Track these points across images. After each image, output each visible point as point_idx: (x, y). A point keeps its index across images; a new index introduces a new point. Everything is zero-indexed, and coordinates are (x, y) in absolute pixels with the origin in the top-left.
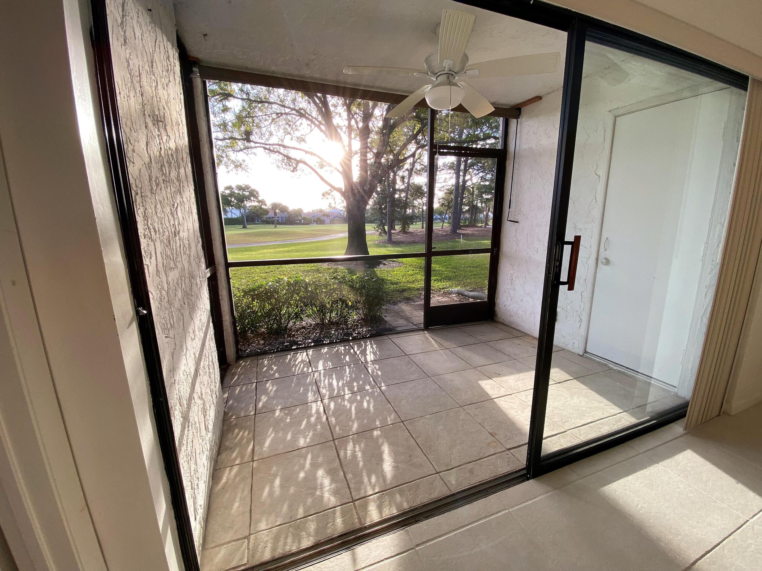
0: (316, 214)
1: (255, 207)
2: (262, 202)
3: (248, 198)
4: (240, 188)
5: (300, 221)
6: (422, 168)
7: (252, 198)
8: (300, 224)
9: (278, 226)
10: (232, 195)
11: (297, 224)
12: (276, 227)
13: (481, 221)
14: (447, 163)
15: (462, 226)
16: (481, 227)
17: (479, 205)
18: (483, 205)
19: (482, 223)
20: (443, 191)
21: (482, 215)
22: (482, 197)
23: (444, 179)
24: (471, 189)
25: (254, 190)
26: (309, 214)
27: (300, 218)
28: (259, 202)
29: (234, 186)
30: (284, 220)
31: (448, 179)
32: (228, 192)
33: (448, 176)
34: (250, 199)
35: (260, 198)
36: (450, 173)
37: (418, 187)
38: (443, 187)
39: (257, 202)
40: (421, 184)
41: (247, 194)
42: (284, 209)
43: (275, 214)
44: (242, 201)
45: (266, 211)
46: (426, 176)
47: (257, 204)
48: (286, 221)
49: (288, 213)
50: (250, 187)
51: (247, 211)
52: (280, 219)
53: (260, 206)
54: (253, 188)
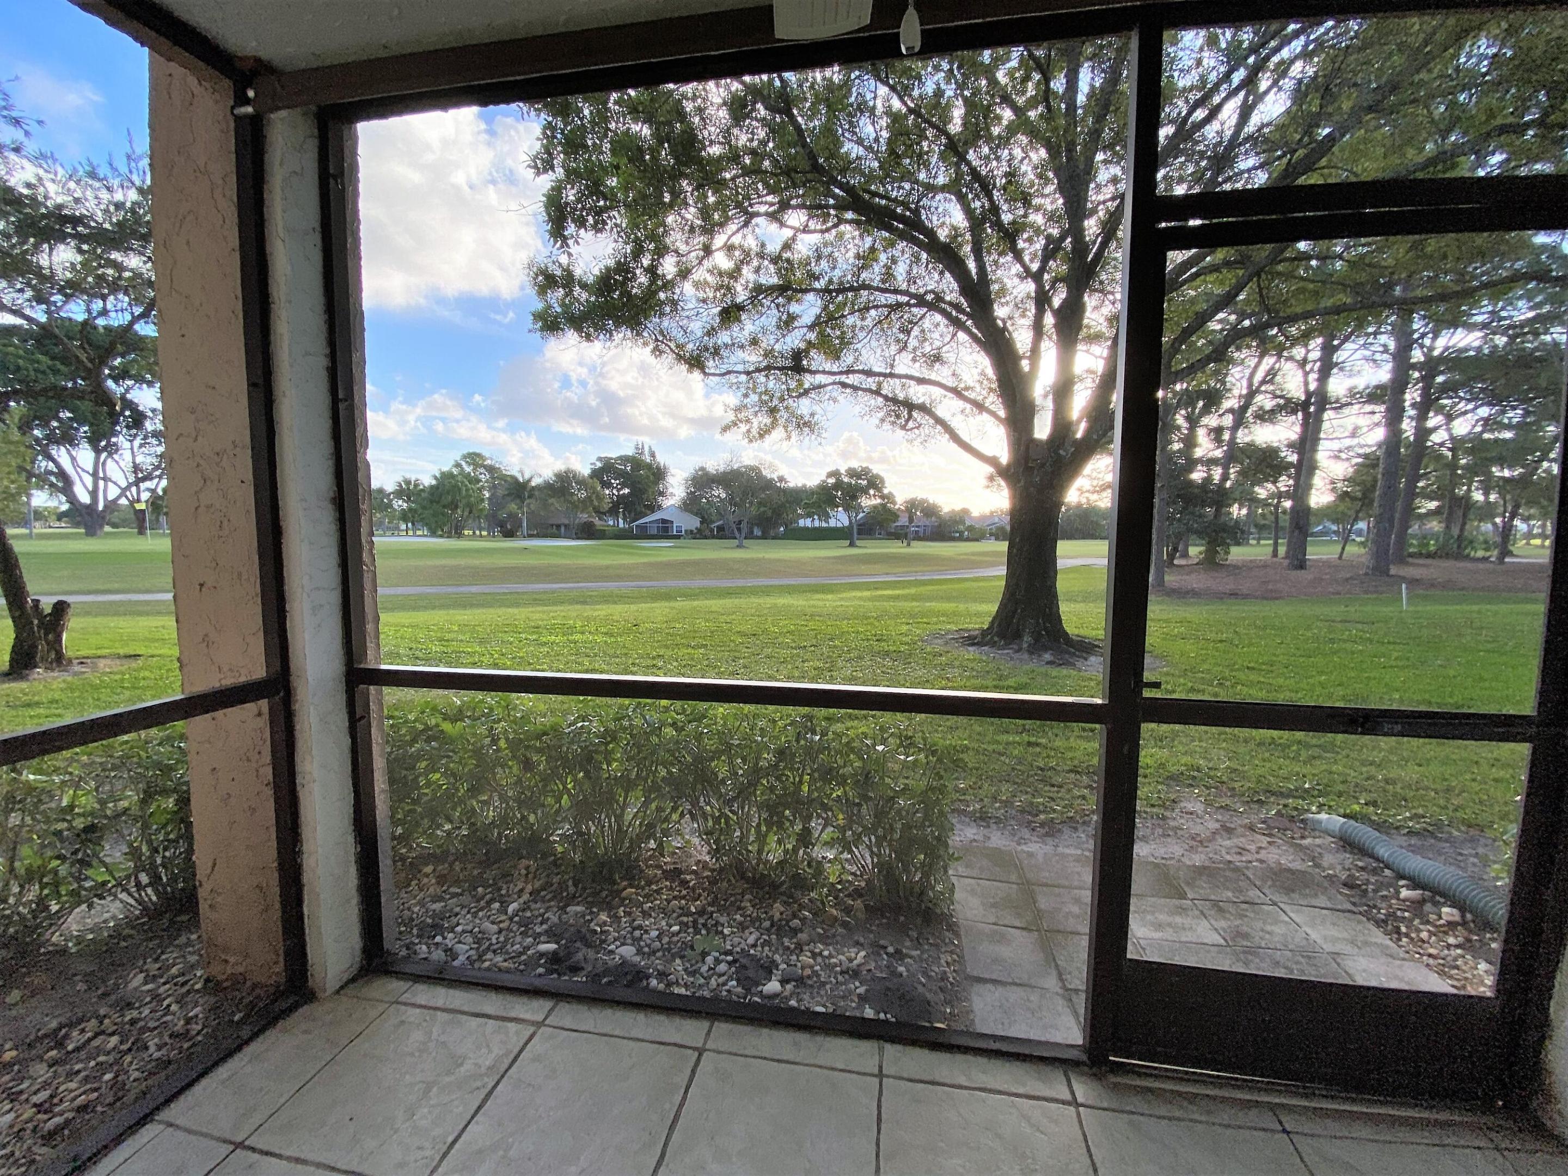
0: (996, 520)
1: (875, 507)
2: (888, 498)
3: (864, 491)
4: (852, 473)
5: (961, 533)
6: (1278, 405)
7: (872, 492)
8: (961, 539)
9: (914, 543)
10: (839, 485)
11: (953, 539)
12: (909, 545)
13: (1486, 542)
14: (1361, 388)
15: (1411, 555)
16: (1485, 559)
17: (1478, 496)
18: (1493, 497)
19: (1487, 550)
20: (1348, 459)
21: (1490, 526)
22: (1489, 474)
23: (1350, 428)
24: (1450, 454)
25: (877, 476)
26: (983, 518)
27: (961, 527)
28: (883, 497)
29: (843, 471)
30: (929, 531)
31: (1365, 430)
32: (832, 481)
33: (1364, 421)
34: (867, 493)
35: (886, 491)
36: (1373, 413)
37: (1265, 452)
38: (1349, 448)
39: (880, 497)
41: (865, 483)
42: (930, 511)
43: (911, 520)
44: (854, 497)
45: (894, 515)
46: (1293, 423)
47: (879, 501)
48: (932, 533)
49: (939, 517)
50: (870, 471)
51: (861, 515)
52: (921, 530)
53: (884, 506)
54: (875, 472)
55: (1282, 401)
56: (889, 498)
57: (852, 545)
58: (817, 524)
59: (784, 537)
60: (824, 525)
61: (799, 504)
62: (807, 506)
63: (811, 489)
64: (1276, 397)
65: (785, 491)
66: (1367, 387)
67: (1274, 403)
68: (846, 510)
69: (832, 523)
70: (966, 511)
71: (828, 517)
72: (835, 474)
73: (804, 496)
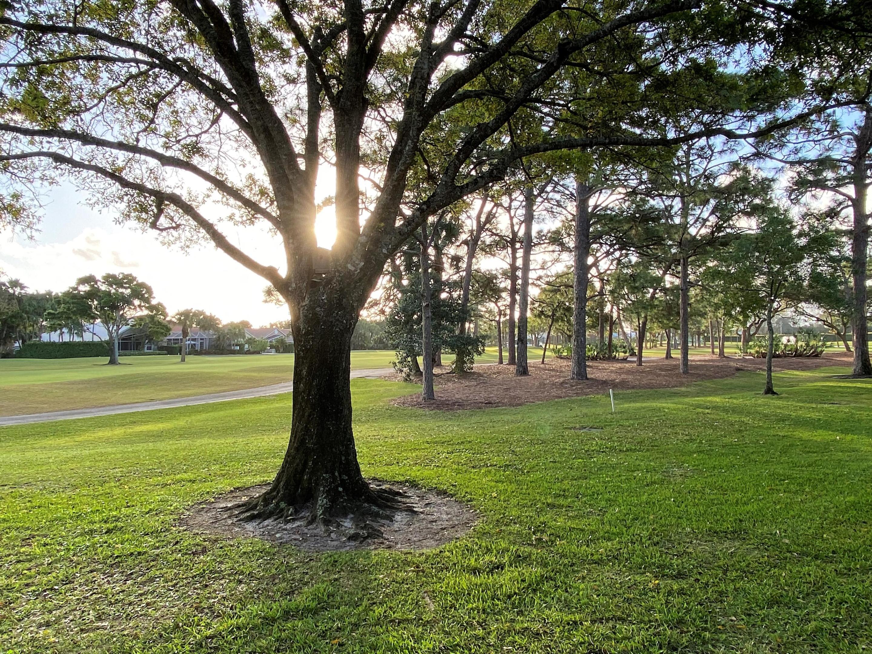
0: (276, 333)
1: (141, 319)
2: (158, 311)
3: (127, 301)
4: (111, 280)
5: (241, 346)
6: (495, 241)
7: (136, 302)
8: (241, 352)
9: (188, 358)
10: (93, 294)
11: (234, 352)
12: (183, 360)
14: (545, 232)
23: (540, 262)
25: (142, 285)
26: (263, 331)
27: (241, 341)
28: (151, 308)
29: (99, 278)
30: (206, 346)
31: (549, 264)
32: (84, 288)
34: (130, 303)
35: (154, 302)
36: (553, 251)
37: (488, 279)
39: (147, 308)
40: (494, 272)
41: (127, 291)
43: (185, 333)
44: (114, 307)
45: (166, 329)
46: (505, 256)
47: (145, 312)
48: (210, 346)
49: (217, 330)
50: (134, 279)
51: (124, 328)
52: (198, 343)
53: (152, 317)
54: (140, 280)
55: (497, 238)
56: (158, 309)
57: (113, 362)
58: (66, 338)
59: (20, 355)
60: (77, 339)
61: (40, 315)
62: (52, 316)
63: (57, 297)
64: (493, 234)
65: (20, 299)
66: (549, 232)
67: (492, 239)
68: (106, 322)
69: (87, 337)
70: (245, 325)
71: (81, 331)
72: (89, 280)
73: (48, 305)
